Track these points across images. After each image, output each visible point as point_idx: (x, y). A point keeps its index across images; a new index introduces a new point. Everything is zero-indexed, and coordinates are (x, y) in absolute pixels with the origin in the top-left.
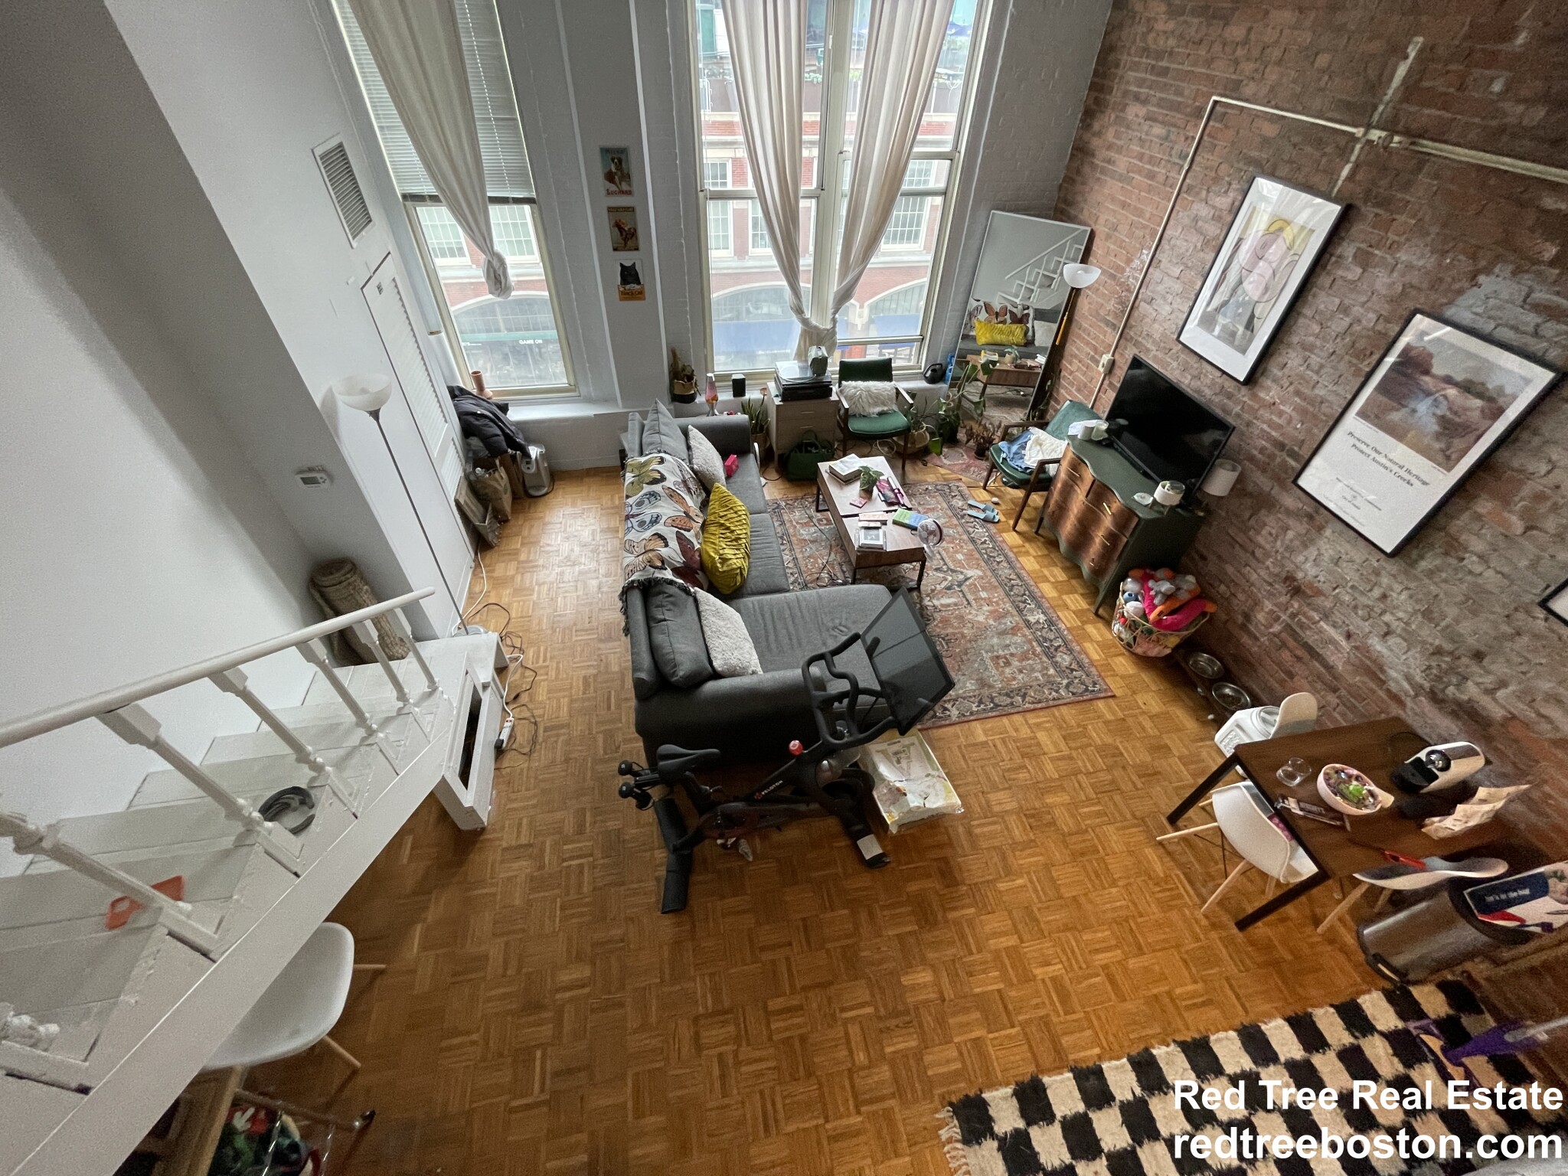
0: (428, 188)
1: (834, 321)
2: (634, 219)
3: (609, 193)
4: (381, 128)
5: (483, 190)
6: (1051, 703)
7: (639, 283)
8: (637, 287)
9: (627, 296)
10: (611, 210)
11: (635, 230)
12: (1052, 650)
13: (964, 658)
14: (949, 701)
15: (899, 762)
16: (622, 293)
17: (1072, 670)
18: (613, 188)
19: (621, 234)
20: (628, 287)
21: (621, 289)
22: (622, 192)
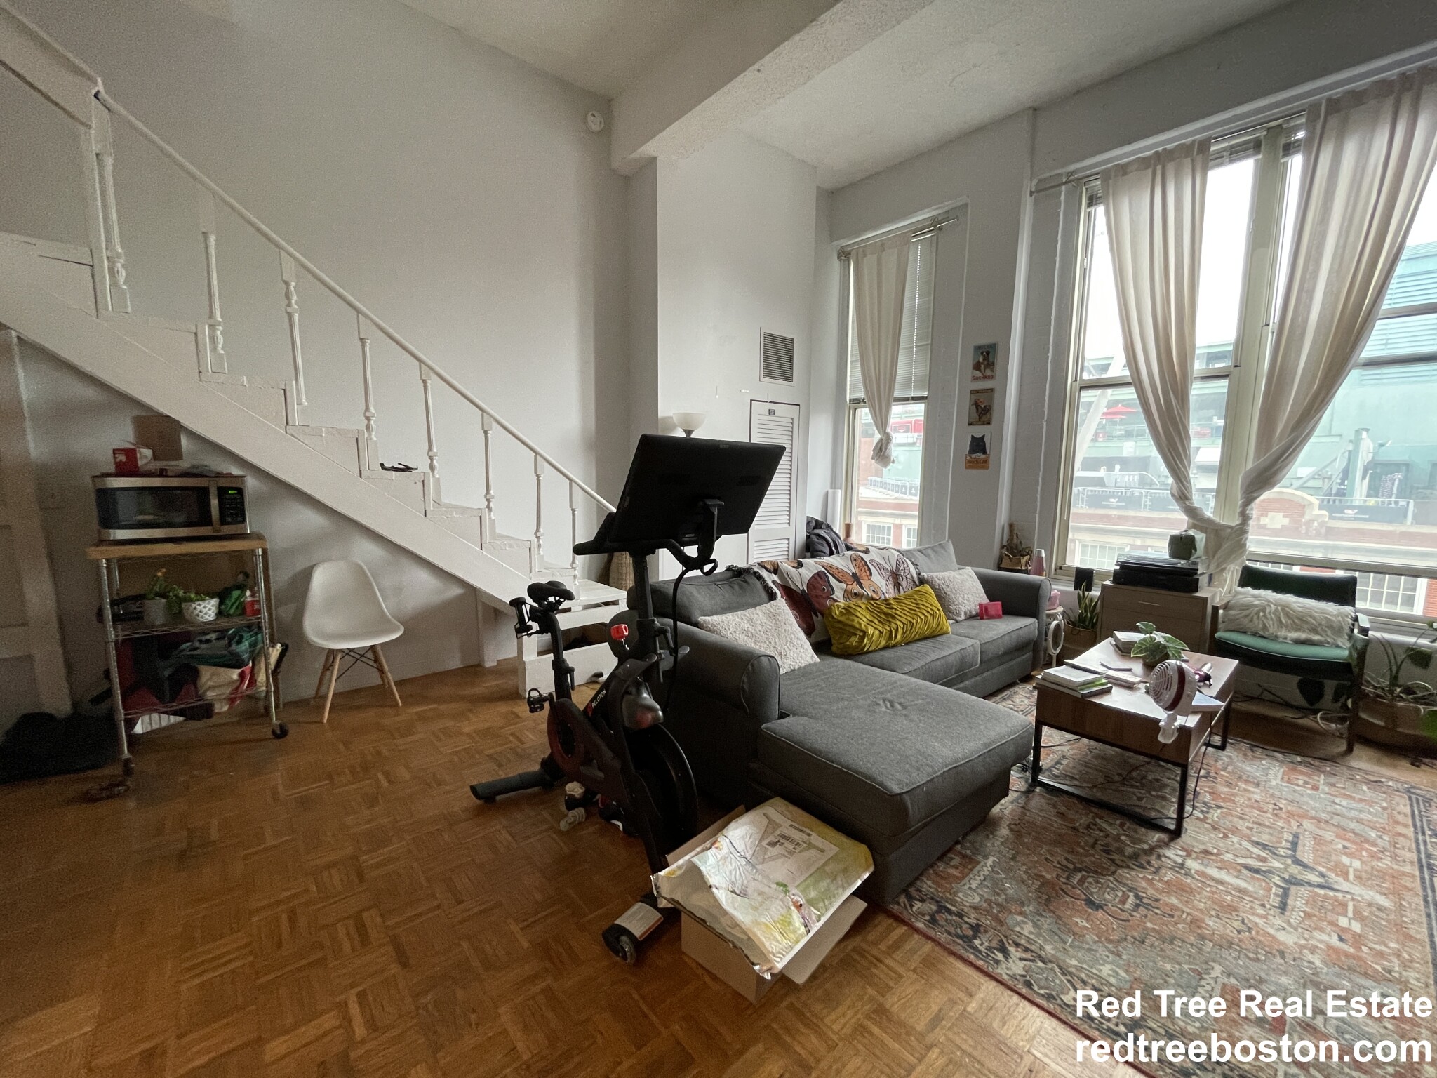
2: (992, 399)
3: (975, 379)
5: (892, 395)
7: (984, 452)
8: (983, 456)
9: (972, 464)
10: (973, 392)
11: (991, 407)
15: (773, 844)
16: (969, 461)
18: (978, 374)
19: (977, 410)
20: (974, 456)
21: (968, 458)
22: (985, 377)
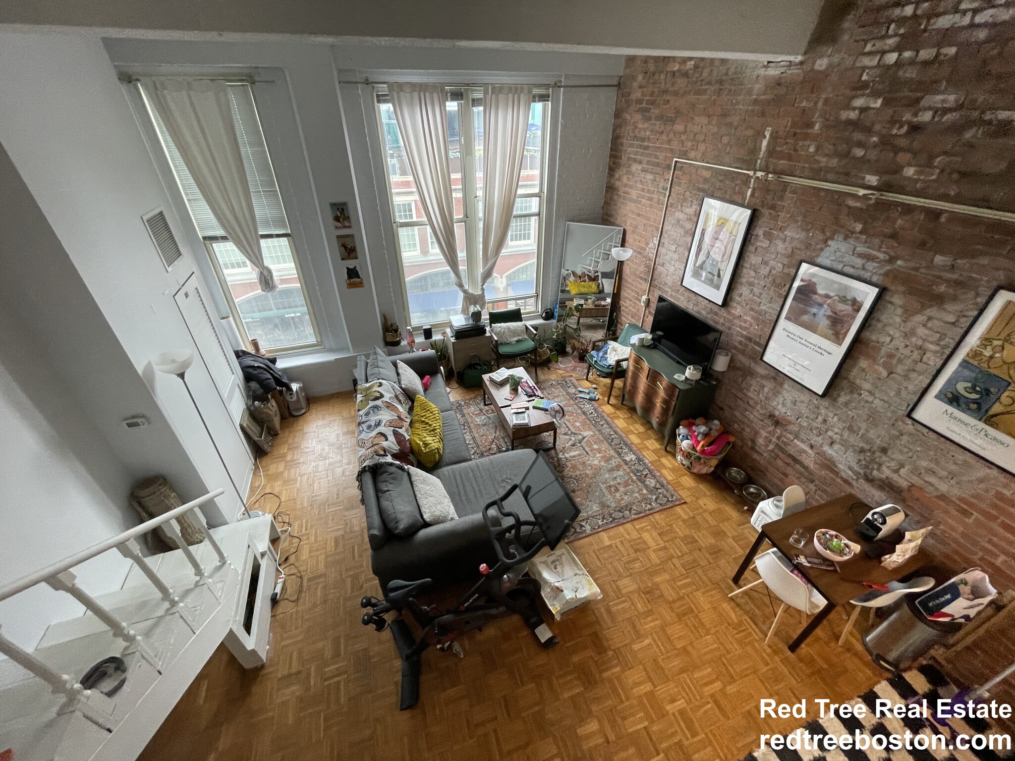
0: (220, 232)
1: (483, 290)
2: (354, 242)
3: (337, 228)
4: (189, 200)
5: (256, 231)
6: (648, 512)
7: (359, 277)
8: (358, 280)
9: (351, 285)
10: (338, 237)
11: (355, 247)
12: (643, 477)
13: (590, 490)
14: (583, 520)
15: (556, 568)
16: (349, 284)
17: (657, 489)
18: (339, 224)
19: (346, 250)
20: (352, 280)
21: (348, 282)
22: (345, 227)
